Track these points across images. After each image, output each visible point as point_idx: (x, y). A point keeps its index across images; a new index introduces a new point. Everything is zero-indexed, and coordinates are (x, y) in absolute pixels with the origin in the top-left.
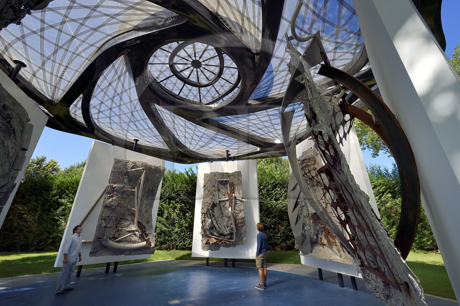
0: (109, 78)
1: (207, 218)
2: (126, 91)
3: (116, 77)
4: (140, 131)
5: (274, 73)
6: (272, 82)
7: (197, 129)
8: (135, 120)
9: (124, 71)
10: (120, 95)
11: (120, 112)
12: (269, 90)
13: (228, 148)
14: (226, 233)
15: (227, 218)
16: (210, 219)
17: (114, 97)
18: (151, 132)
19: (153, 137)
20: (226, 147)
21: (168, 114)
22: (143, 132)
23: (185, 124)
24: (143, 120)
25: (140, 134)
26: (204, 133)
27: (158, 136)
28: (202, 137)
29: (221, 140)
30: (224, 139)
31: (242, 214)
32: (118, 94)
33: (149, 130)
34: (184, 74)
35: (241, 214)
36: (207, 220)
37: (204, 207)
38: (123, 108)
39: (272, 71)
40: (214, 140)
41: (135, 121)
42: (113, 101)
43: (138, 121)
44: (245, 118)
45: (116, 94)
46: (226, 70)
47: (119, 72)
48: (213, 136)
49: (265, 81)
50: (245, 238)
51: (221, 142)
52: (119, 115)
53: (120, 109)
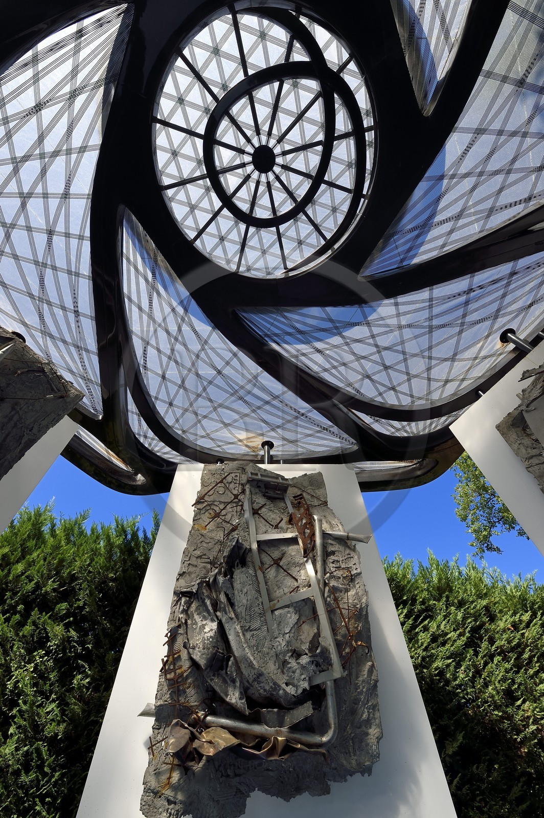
0: (47, 85)
1: (196, 617)
2: (69, 152)
3: (67, 89)
4: (45, 306)
5: (445, 182)
6: (432, 216)
7: (207, 354)
8: (49, 263)
9: (96, 79)
10: (47, 159)
11: (17, 216)
12: (419, 241)
13: (273, 434)
14: (290, 690)
15: (291, 610)
16: (212, 620)
17: (26, 158)
18: (73, 326)
19: (73, 349)
20: (265, 428)
21: (146, 280)
22: (53, 315)
23: (180, 330)
24: (69, 272)
25: (41, 316)
26: (219, 372)
27: (87, 351)
28: (210, 383)
29: (259, 403)
30: (267, 403)
31: (357, 593)
32: (42, 156)
33: (71, 316)
34: (226, 180)
35: (352, 593)
36: (196, 623)
37: (191, 569)
38: (35, 206)
39: (442, 177)
40: (241, 398)
41: (45, 265)
42: (16, 171)
43: (54, 268)
44: (340, 334)
45: (37, 152)
46: (324, 192)
47: (81, 77)
48: (242, 387)
49: (419, 207)
50: (373, 731)
51: (259, 408)
52: (11, 224)
53: (23, 205)
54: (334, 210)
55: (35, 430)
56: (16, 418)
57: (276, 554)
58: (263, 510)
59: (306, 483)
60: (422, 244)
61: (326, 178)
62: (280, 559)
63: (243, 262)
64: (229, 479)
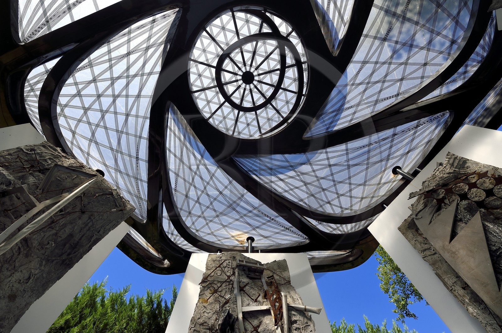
0: (133, 44)
2: (142, 75)
3: (145, 46)
4: (119, 155)
5: (348, 87)
6: (343, 105)
7: (213, 182)
8: (125, 131)
9: (160, 41)
10: (130, 78)
11: (110, 107)
12: (337, 118)
13: (254, 232)
17: (119, 78)
18: (134, 166)
19: (133, 180)
20: (250, 228)
21: (180, 140)
22: (123, 160)
23: (198, 168)
24: (136, 136)
25: (116, 161)
26: (221, 193)
27: (141, 180)
28: (215, 199)
29: (245, 212)
30: (250, 212)
32: (128, 77)
33: (134, 160)
38: (120, 102)
39: (346, 85)
40: (234, 209)
41: (122, 132)
42: (112, 84)
43: (127, 134)
44: (294, 170)
45: (125, 75)
47: (152, 40)
48: (235, 202)
49: (335, 100)
51: (245, 215)
52: (106, 111)
53: (114, 101)
54: (287, 102)
55: (101, 232)
56: (90, 224)
57: (255, 322)
58: (247, 287)
59: (276, 267)
60: (338, 120)
61: (282, 86)
62: (259, 326)
63: (236, 130)
64: (225, 264)
